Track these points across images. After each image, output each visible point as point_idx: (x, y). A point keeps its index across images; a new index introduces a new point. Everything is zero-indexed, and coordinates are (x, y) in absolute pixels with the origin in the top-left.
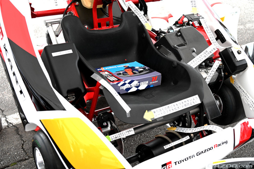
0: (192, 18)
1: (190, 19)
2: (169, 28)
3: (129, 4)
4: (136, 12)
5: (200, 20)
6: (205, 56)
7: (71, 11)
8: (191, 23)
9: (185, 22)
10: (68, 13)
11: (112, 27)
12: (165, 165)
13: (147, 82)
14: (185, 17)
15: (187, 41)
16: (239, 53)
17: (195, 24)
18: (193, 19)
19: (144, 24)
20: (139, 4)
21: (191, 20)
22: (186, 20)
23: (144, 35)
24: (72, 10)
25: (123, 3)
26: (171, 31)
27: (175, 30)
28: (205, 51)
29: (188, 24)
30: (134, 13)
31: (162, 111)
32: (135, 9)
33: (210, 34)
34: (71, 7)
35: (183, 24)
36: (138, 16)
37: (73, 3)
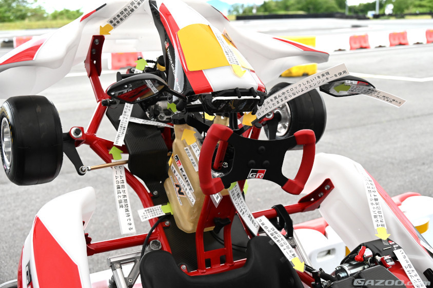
0: (379, 249)
1: (376, 251)
2: (337, 269)
3: (261, 223)
4: (275, 237)
5: (395, 251)
7: (156, 239)
8: (378, 258)
9: (368, 257)
10: (151, 242)
11: (231, 264)
14: (367, 247)
17: (387, 261)
18: (381, 250)
19: (290, 260)
20: (278, 218)
21: (378, 252)
22: (368, 253)
23: (292, 281)
24: (159, 238)
25: (251, 222)
26: (342, 275)
27: (349, 272)
29: (373, 260)
30: (271, 239)
32: (272, 232)
33: (415, 278)
34: (156, 231)
35: (364, 260)
36: (278, 244)
37: (160, 224)
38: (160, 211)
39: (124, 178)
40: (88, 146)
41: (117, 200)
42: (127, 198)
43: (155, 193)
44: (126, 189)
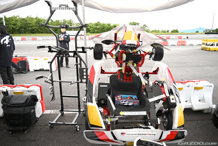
0: (160, 82)
3: (139, 74)
5: (164, 84)
6: (159, 98)
9: (156, 83)
10: (116, 74)
12: (123, 133)
13: (132, 103)
14: (157, 81)
15: (153, 91)
16: (173, 99)
17: (160, 85)
19: (142, 82)
24: (118, 73)
28: (160, 96)
29: (158, 84)
31: (128, 113)
32: (141, 76)
33: (166, 90)
36: (141, 79)
37: (119, 71)
38: (120, 68)
39: (115, 61)
40: (109, 54)
41: (112, 65)
42: (114, 65)
43: (121, 65)
44: (115, 63)
